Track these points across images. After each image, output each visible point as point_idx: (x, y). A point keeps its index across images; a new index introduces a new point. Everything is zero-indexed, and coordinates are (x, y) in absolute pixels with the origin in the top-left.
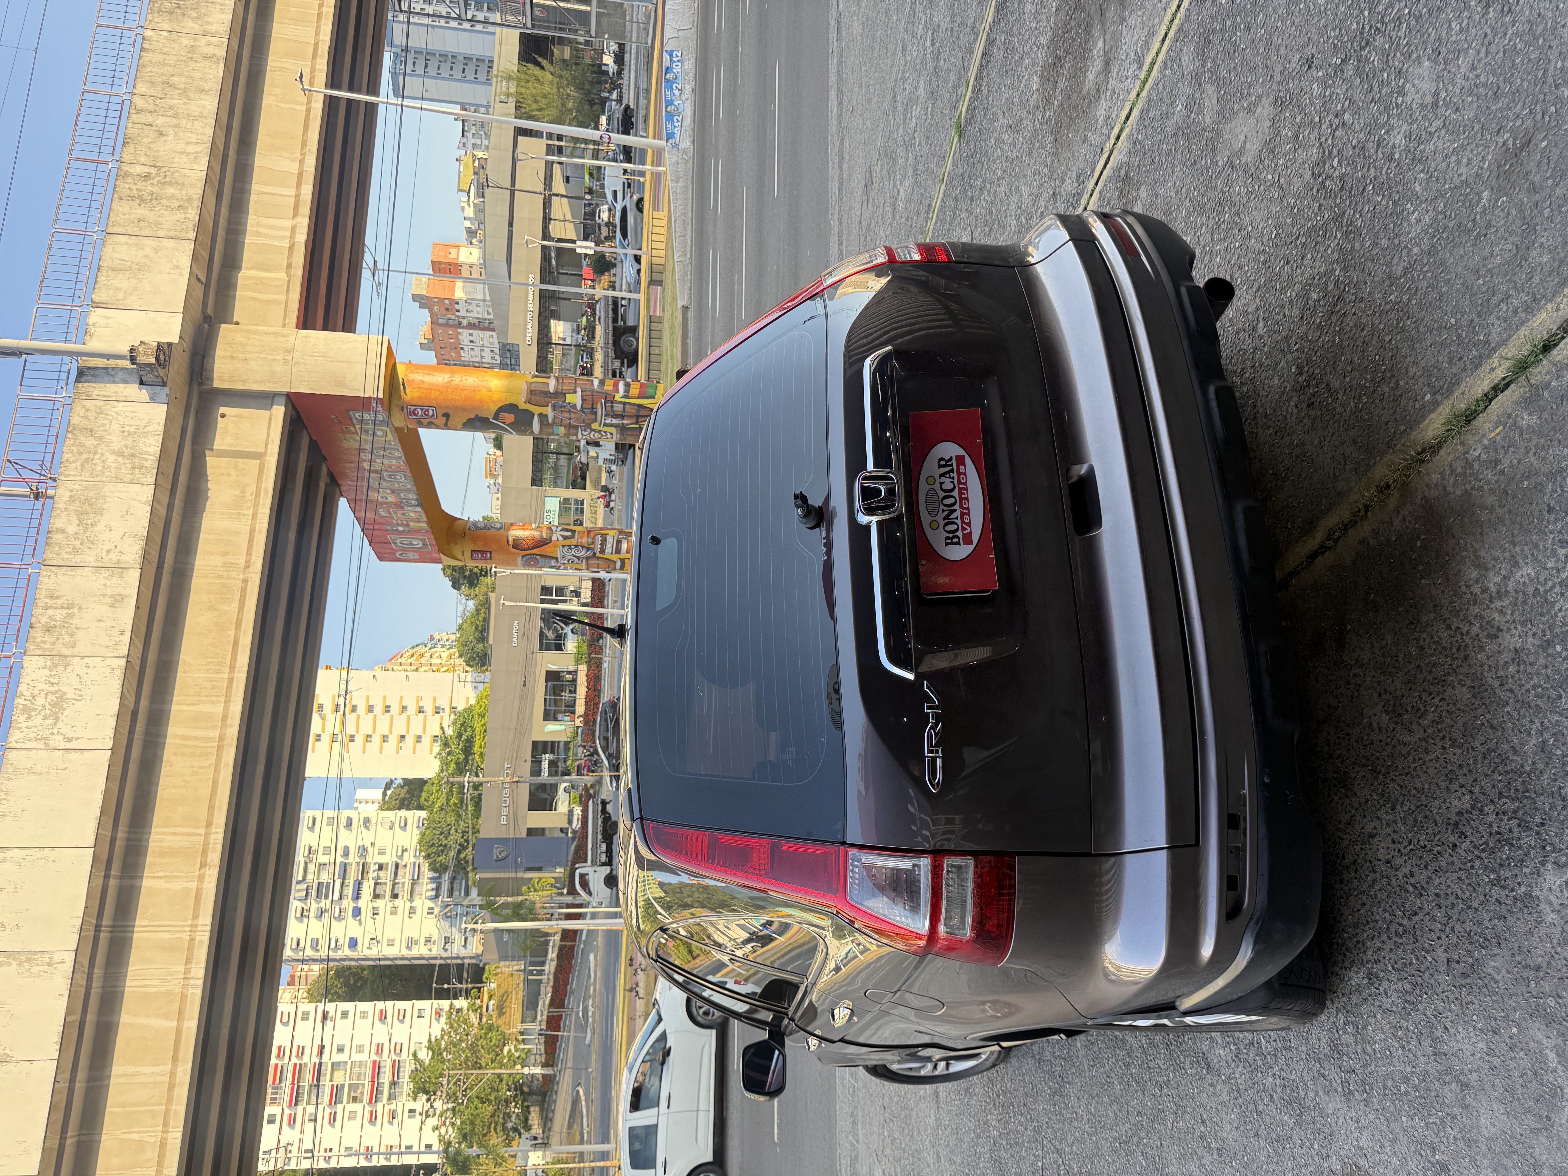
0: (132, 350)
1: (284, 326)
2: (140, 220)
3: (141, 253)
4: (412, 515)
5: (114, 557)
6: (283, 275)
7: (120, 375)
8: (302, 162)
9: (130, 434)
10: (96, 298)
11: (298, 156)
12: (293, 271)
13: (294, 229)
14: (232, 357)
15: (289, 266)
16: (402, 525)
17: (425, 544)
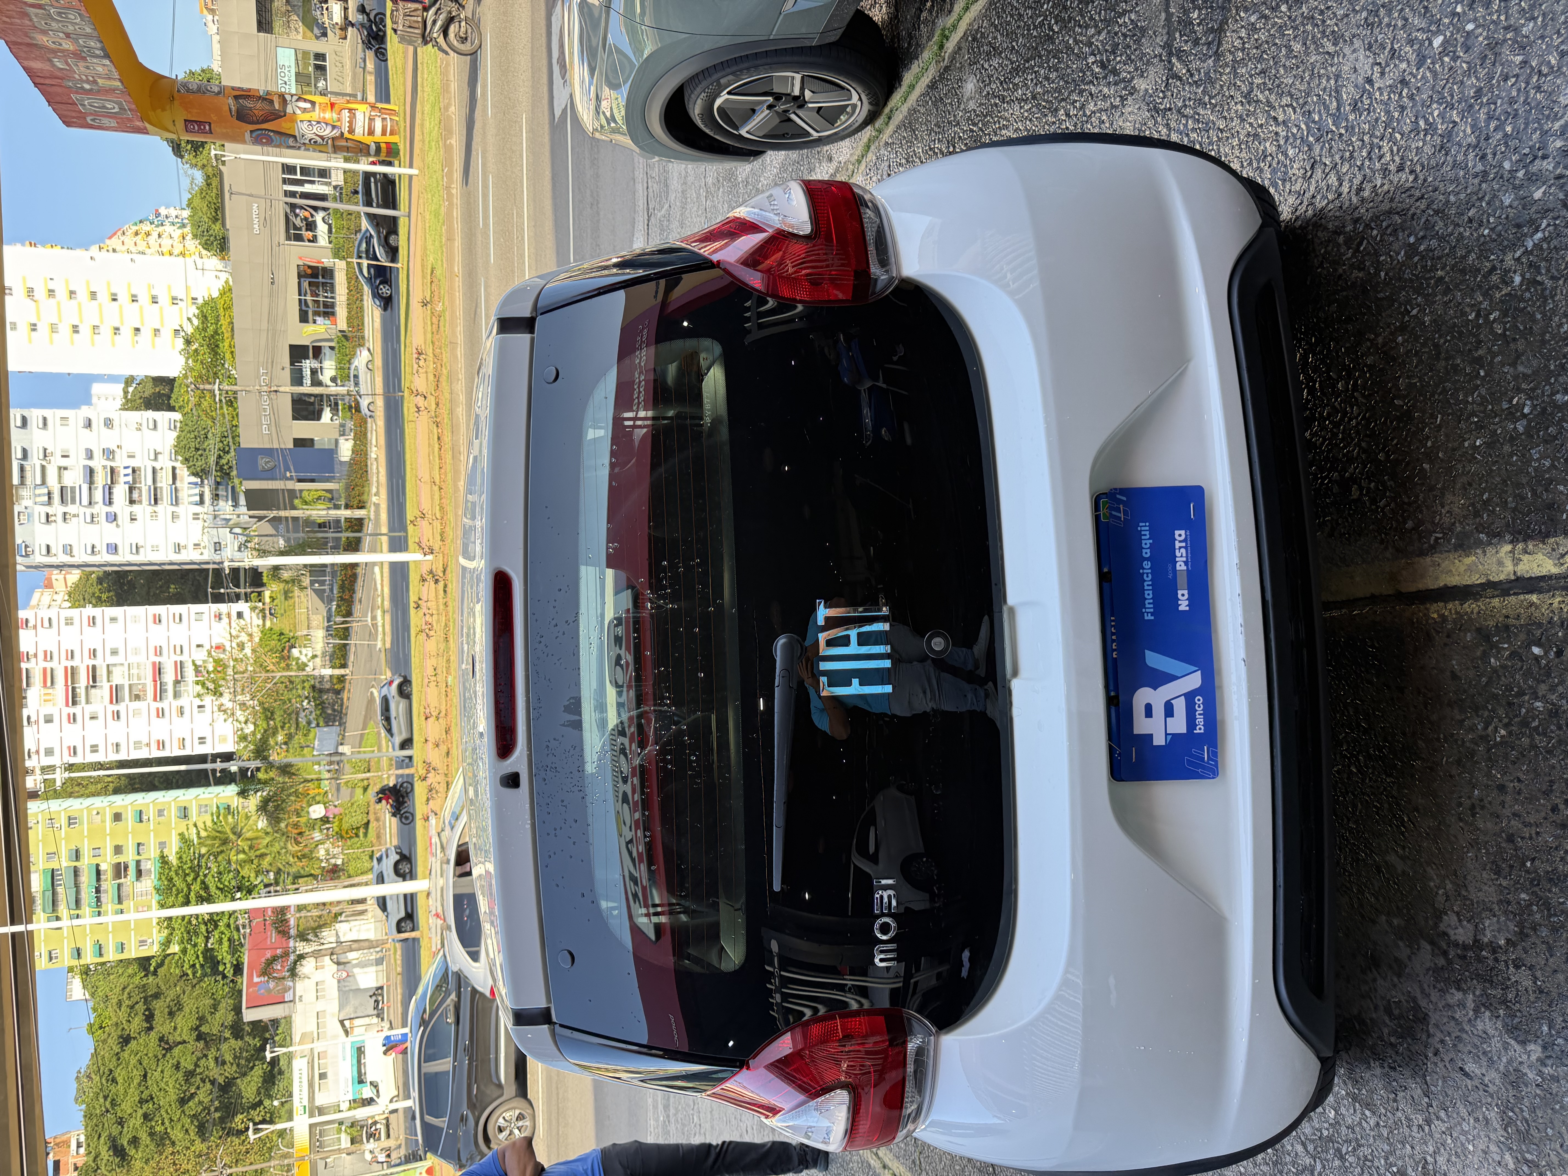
4: (100, 69)
16: (88, 81)
17: (122, 108)
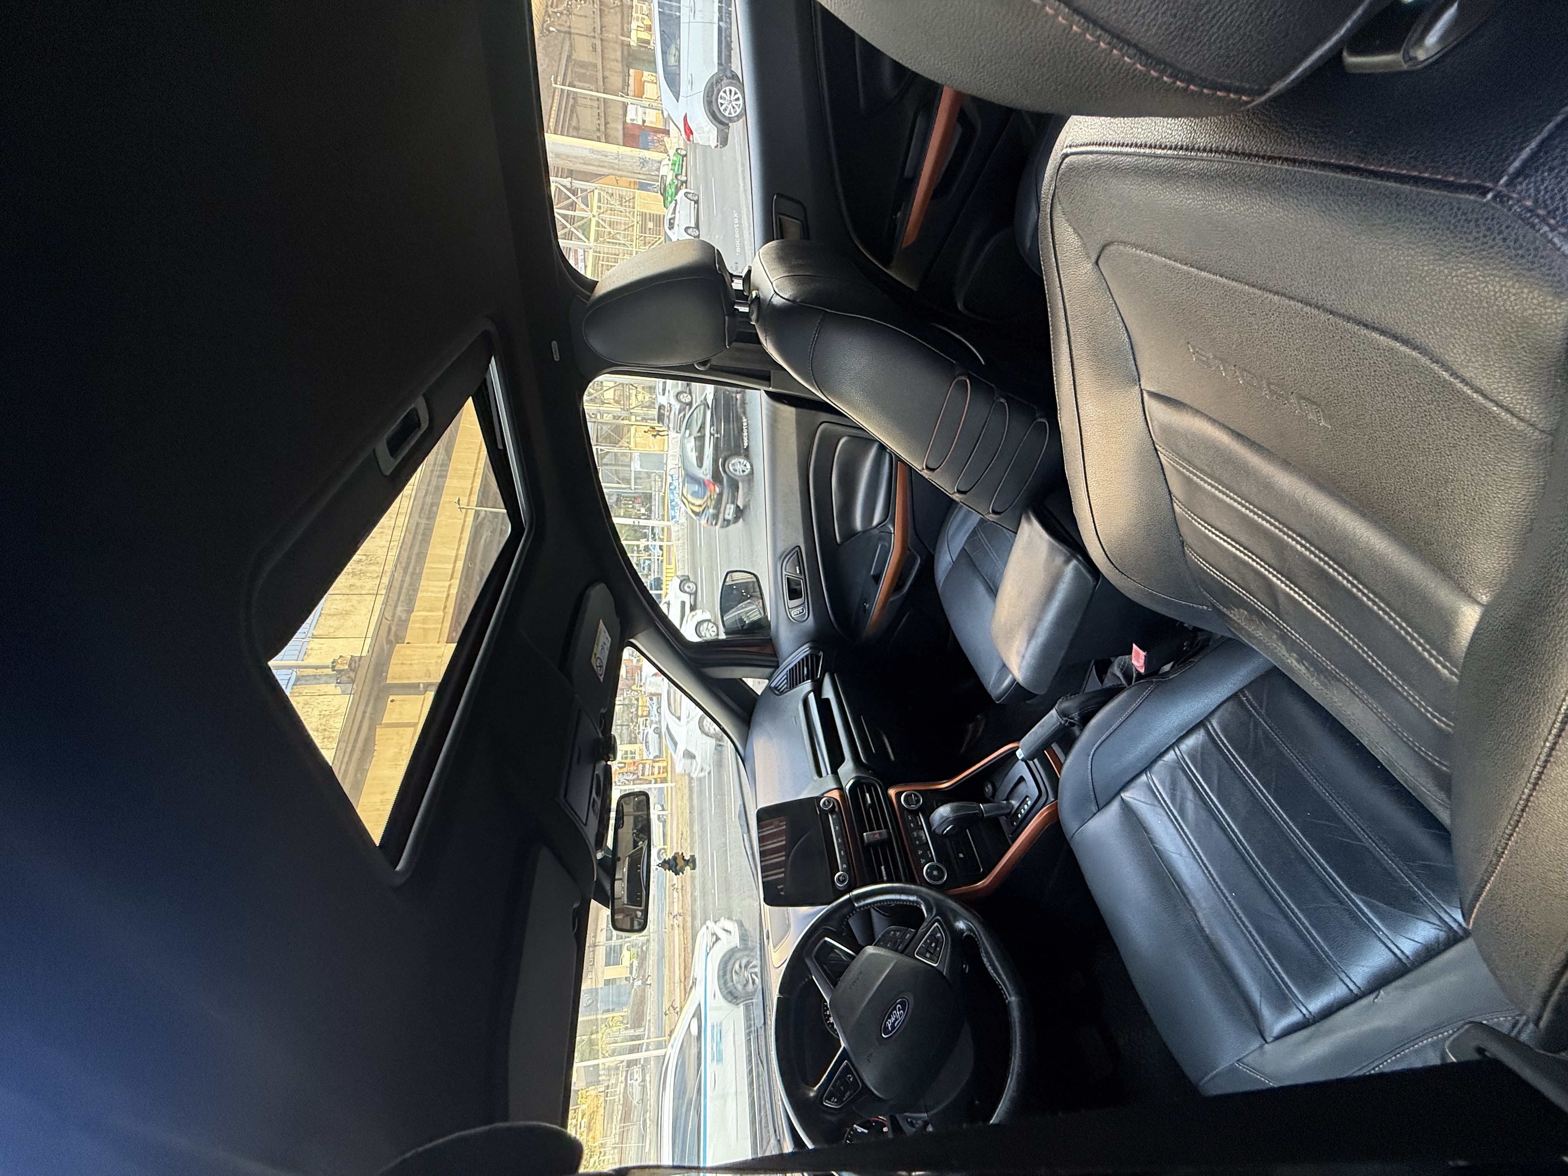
0: (333, 663)
1: (438, 642)
2: (351, 585)
3: (349, 604)
6: (442, 614)
7: (324, 679)
8: (458, 549)
9: (324, 716)
10: (315, 633)
11: (456, 546)
12: (447, 610)
13: (450, 586)
14: (402, 664)
15: (445, 607)
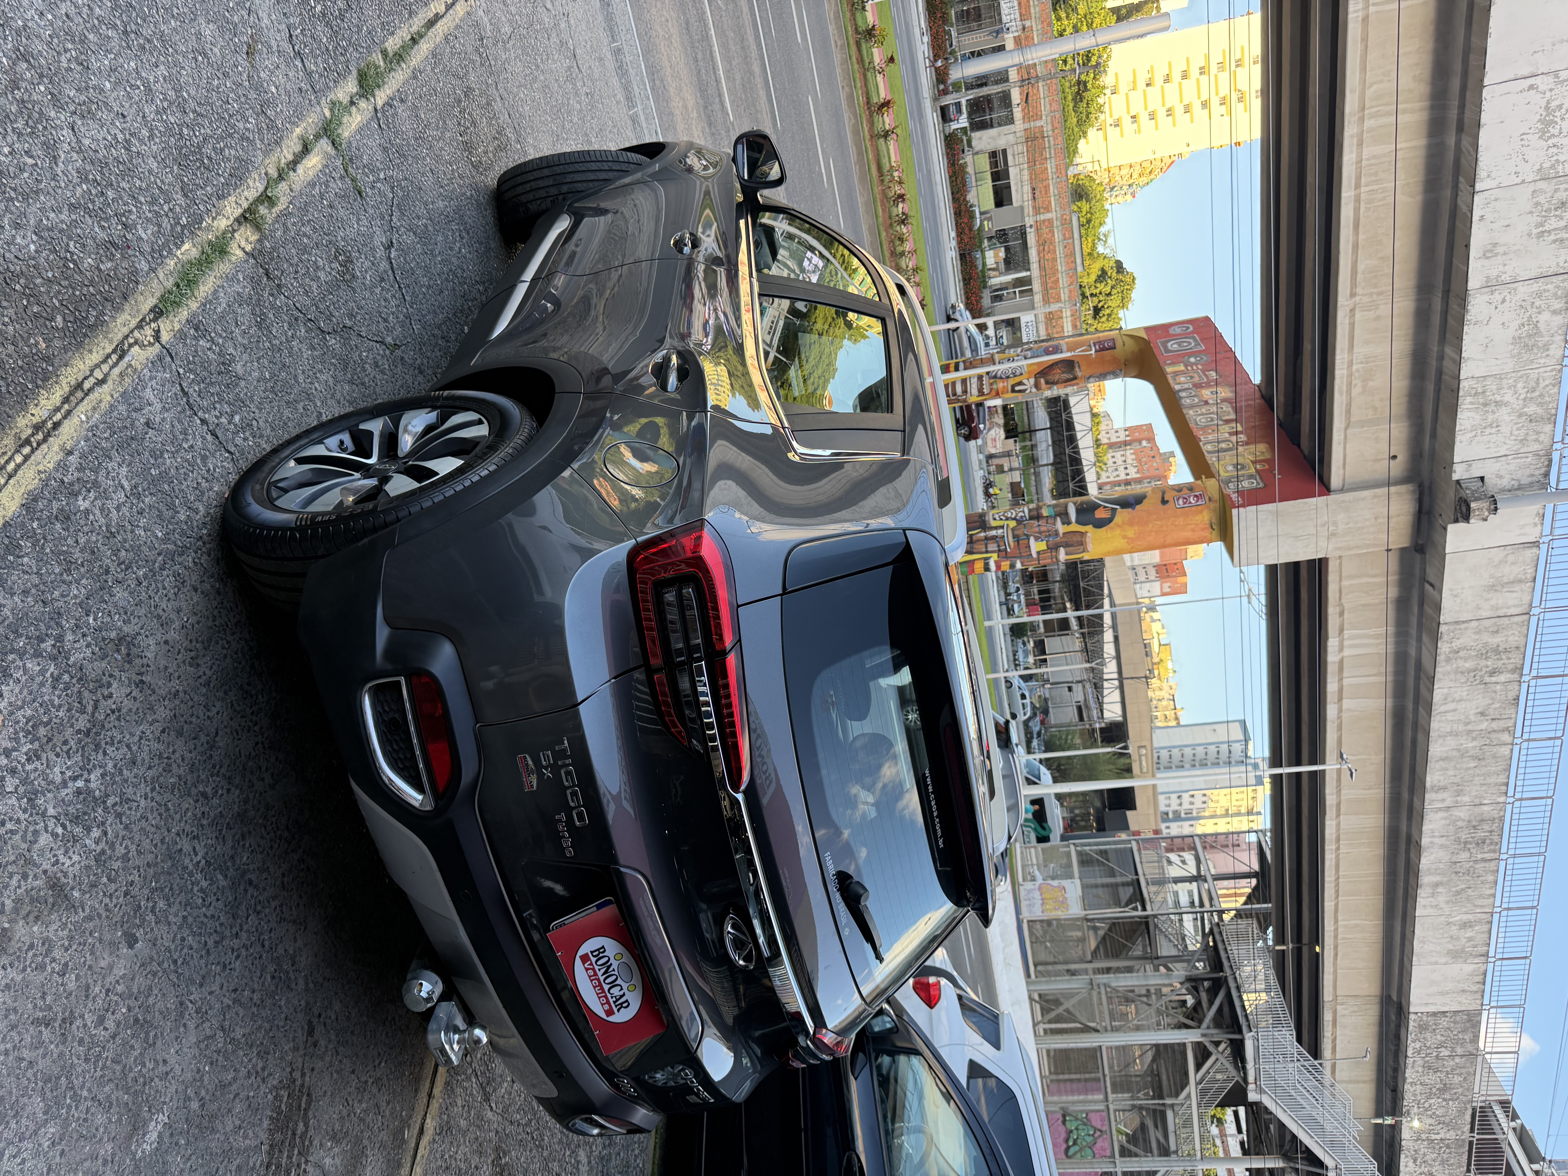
0: (1496, 509)
1: (1340, 557)
2: (1497, 632)
3: (1493, 602)
4: (1183, 379)
5: (1497, 297)
6: (1347, 604)
8: (1340, 710)
9: (1491, 426)
10: (1535, 550)
11: (1344, 715)
12: (1338, 610)
13: (1341, 649)
15: (1341, 614)
16: (1192, 365)
17: (1165, 346)
